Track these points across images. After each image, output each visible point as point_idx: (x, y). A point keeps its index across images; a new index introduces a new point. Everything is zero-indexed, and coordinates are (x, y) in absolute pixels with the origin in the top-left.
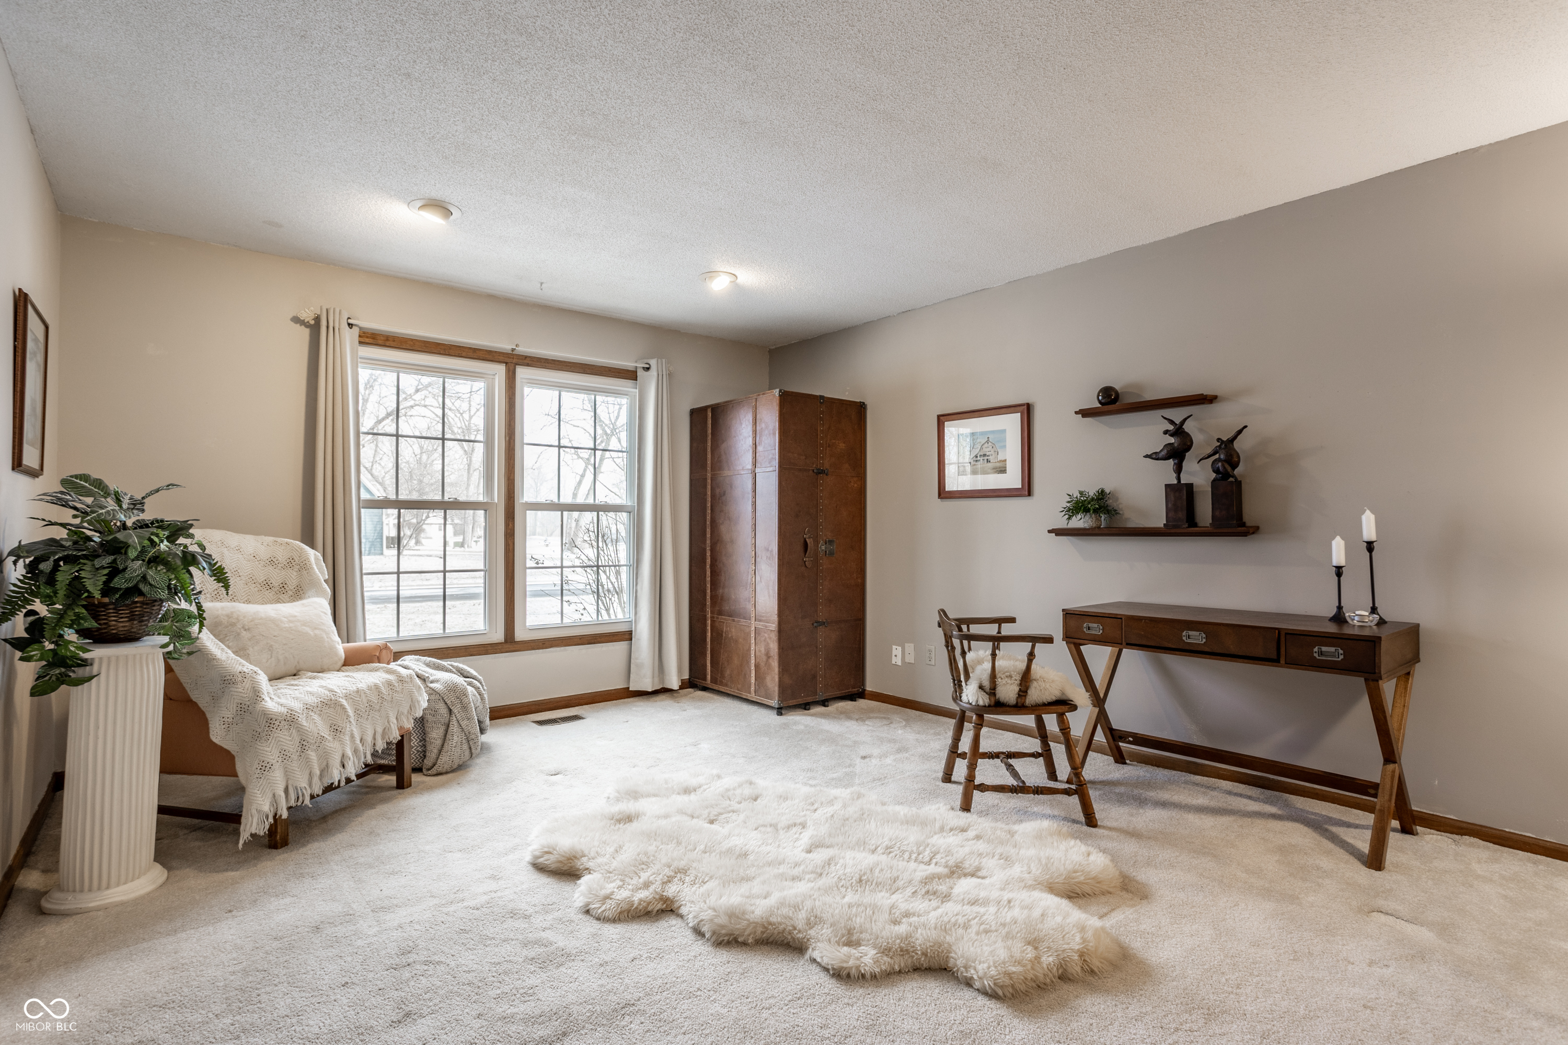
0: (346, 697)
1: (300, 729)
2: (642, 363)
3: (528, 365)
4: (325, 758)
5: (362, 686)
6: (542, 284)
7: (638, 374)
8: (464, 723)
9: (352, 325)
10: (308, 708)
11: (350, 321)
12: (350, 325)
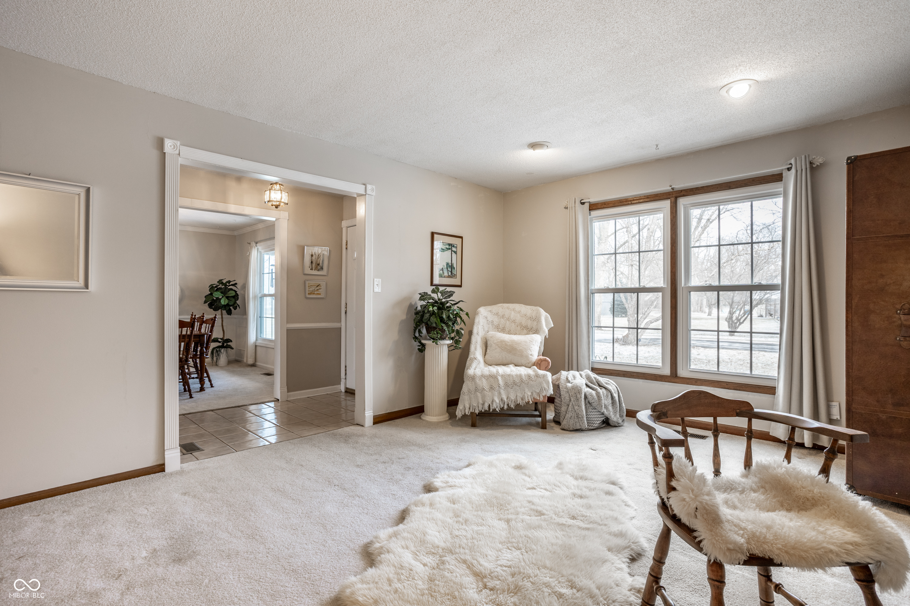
0: (502, 376)
1: (475, 383)
2: (787, 165)
3: (684, 196)
4: (484, 397)
5: (514, 373)
6: (657, 146)
7: (784, 175)
8: (576, 408)
9: (583, 203)
10: (483, 376)
11: (582, 201)
12: (583, 204)
